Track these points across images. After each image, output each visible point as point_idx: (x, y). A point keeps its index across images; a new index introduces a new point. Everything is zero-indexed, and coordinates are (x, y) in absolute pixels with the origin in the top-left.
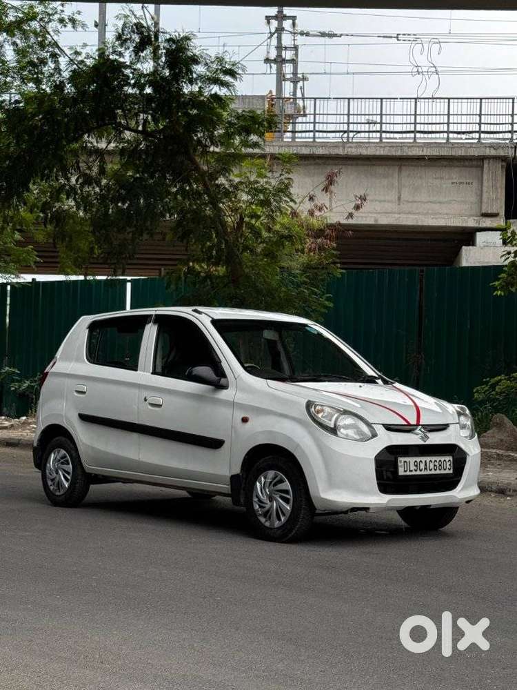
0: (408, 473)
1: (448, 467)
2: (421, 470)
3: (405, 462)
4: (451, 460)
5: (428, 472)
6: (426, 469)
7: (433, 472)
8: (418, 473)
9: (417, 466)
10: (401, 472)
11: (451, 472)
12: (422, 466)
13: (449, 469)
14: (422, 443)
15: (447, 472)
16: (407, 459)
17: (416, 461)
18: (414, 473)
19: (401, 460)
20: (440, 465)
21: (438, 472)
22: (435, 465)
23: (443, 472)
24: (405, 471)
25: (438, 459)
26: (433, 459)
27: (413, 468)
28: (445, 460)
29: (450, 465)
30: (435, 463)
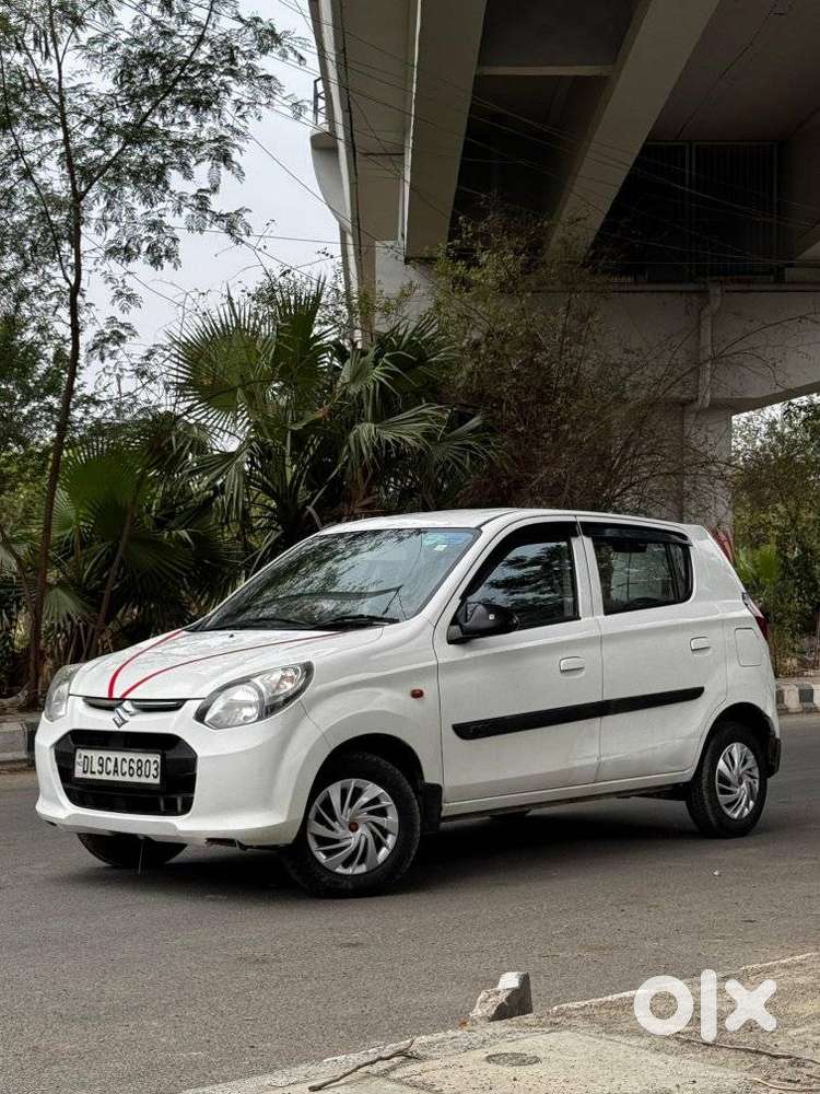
0: (89, 776)
1: (153, 772)
2: (108, 773)
3: (85, 757)
4: (159, 760)
5: (119, 778)
6: (116, 771)
7: (127, 778)
8: (104, 777)
9: (101, 765)
10: (79, 773)
11: (157, 781)
12: (111, 766)
13: (155, 777)
14: (114, 728)
15: (151, 780)
16: (89, 753)
17: (101, 758)
18: (97, 776)
19: (81, 754)
20: (139, 768)
21: (135, 779)
22: (131, 768)
23: (143, 780)
24: (85, 772)
25: (136, 757)
26: (128, 756)
27: (96, 768)
28: (148, 761)
29: (156, 769)
30: (132, 765)
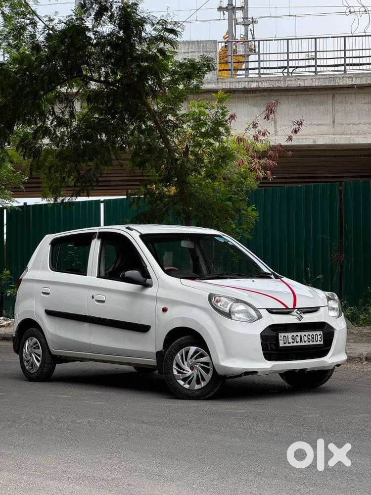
0: (287, 345)
1: (319, 339)
2: (297, 342)
3: (284, 336)
4: (322, 333)
5: (303, 344)
6: (301, 341)
7: (307, 343)
8: (295, 344)
9: (294, 339)
10: (281, 344)
11: (322, 343)
12: (298, 339)
13: (320, 341)
14: (297, 321)
15: (319, 343)
16: (286, 334)
17: (293, 336)
18: (292, 344)
19: (281, 336)
20: (313, 338)
21: (311, 343)
22: (308, 338)
23: (315, 343)
24: (284, 343)
25: (311, 333)
26: (307, 333)
27: (290, 340)
28: (316, 334)
29: (321, 338)
30: (309, 337)
